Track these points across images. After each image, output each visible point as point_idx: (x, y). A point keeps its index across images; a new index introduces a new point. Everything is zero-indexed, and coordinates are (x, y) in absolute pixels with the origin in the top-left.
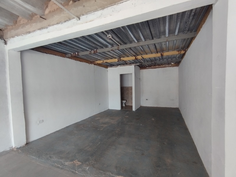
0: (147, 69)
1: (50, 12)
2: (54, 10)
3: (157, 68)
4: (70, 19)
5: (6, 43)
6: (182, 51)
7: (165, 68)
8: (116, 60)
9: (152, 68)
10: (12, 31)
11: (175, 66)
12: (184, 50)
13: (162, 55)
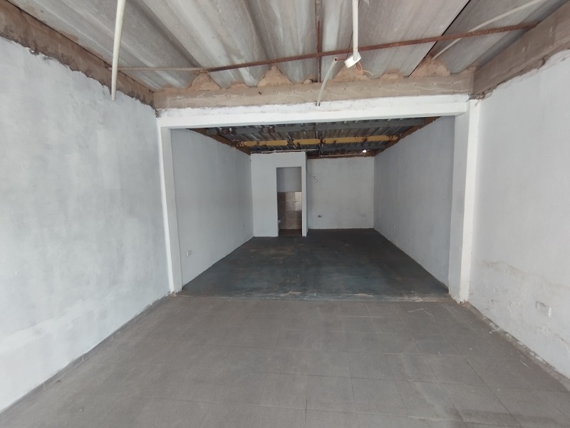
0: (321, 158)
1: (268, 85)
2: (278, 84)
3: (339, 157)
4: (305, 102)
5: (158, 115)
6: (394, 137)
7: (352, 158)
8: (285, 143)
9: (329, 157)
10: (178, 97)
11: (369, 155)
12: (397, 136)
13: (365, 140)
